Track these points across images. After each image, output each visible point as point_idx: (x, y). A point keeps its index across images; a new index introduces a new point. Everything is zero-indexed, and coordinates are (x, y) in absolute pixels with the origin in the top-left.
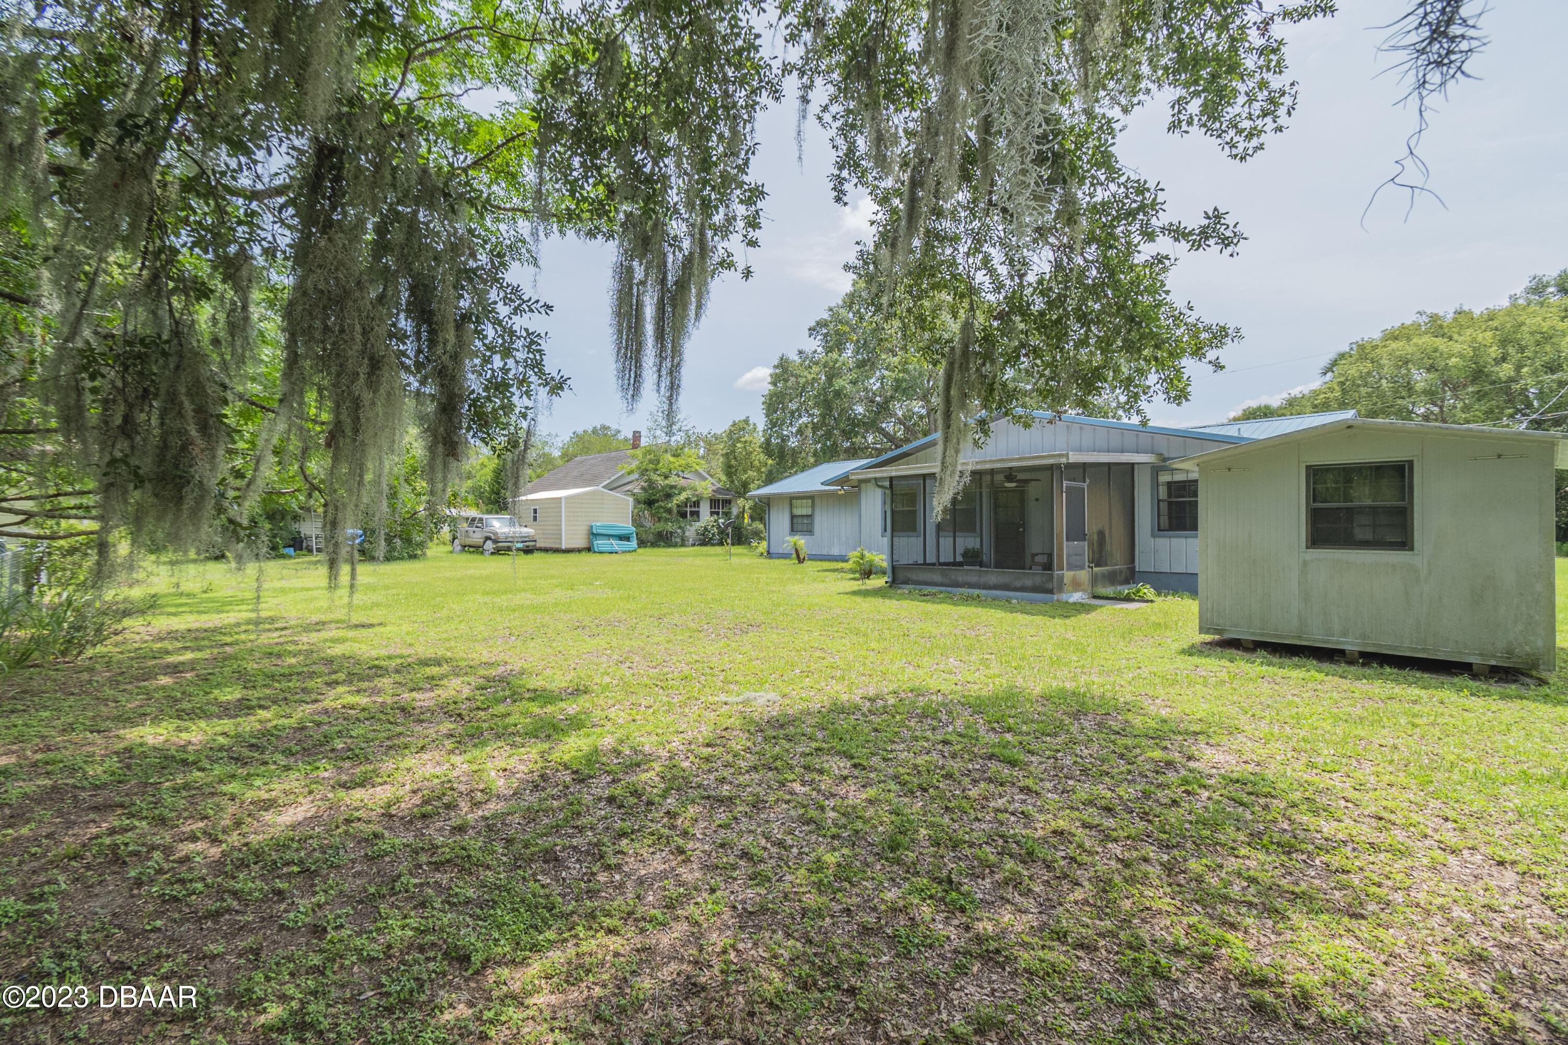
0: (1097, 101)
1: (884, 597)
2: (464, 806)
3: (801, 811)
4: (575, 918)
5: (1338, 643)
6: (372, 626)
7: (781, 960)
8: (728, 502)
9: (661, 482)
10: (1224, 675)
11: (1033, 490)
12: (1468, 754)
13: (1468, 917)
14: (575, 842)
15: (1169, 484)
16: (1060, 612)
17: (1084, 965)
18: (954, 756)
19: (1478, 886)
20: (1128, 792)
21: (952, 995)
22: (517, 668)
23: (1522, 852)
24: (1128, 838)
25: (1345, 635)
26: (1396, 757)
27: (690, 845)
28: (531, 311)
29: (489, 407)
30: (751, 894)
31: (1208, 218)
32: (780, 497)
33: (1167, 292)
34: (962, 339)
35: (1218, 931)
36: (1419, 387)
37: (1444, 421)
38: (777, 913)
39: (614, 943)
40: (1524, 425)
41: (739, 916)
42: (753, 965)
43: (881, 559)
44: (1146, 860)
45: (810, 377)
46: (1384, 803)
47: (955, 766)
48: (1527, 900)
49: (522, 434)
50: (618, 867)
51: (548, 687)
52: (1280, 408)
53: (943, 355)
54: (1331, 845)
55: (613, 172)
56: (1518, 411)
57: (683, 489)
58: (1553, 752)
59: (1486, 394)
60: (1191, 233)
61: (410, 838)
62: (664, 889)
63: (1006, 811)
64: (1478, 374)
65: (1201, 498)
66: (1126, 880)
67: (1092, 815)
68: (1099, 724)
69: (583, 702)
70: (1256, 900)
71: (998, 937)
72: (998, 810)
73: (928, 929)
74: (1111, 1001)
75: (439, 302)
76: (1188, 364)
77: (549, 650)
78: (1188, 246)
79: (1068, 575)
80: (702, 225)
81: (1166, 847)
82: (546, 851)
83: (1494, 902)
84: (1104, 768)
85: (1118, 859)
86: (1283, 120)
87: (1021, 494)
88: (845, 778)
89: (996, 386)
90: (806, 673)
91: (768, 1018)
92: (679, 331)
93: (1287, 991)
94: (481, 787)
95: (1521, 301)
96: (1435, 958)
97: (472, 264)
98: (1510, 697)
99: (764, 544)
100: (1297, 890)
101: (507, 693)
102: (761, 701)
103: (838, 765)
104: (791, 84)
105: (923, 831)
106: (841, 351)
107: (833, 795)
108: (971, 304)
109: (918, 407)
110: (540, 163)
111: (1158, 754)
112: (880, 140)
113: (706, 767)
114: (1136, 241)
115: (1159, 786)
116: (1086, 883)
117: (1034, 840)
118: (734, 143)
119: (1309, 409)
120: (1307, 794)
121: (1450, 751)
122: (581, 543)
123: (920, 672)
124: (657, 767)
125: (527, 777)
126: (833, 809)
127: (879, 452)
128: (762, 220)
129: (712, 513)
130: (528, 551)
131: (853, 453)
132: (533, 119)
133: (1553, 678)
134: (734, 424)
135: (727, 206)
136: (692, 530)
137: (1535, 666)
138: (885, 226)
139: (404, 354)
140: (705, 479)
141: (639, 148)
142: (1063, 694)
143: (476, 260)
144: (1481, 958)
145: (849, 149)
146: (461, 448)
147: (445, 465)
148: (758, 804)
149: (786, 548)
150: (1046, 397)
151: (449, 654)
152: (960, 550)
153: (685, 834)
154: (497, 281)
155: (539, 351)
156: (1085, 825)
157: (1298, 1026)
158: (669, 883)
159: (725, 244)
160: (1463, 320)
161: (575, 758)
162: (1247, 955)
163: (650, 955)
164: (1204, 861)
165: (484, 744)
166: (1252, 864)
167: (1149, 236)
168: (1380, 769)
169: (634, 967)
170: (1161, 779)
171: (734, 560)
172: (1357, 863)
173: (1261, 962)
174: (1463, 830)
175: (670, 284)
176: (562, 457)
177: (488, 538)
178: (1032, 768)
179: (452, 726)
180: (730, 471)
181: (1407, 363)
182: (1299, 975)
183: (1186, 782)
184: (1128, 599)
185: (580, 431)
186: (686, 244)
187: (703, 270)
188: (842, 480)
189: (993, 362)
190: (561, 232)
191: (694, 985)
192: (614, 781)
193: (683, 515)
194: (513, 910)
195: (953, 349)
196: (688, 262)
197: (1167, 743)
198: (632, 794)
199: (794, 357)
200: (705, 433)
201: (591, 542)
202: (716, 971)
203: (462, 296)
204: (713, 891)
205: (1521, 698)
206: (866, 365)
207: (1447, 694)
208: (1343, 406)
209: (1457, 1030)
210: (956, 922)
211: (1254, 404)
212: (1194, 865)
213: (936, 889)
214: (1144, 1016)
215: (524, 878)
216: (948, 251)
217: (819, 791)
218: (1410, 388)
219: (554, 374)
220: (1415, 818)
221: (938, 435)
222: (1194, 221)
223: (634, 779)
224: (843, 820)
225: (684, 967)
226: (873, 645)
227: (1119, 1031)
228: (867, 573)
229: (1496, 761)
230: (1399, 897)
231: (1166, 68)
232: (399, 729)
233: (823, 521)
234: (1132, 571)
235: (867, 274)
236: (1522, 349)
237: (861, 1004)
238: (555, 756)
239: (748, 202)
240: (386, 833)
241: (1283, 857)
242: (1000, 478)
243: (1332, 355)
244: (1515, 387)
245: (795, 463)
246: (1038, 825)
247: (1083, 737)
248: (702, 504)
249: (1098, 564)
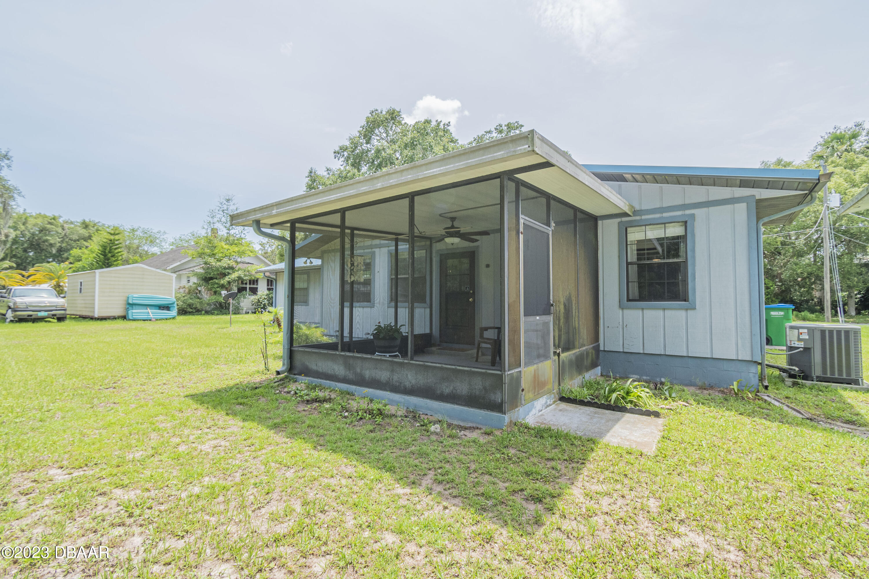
9: (217, 264)
15: (643, 244)
79: (527, 373)
87: (471, 259)
122: (118, 311)
130: (61, 319)
201: (127, 311)
234: (597, 351)
248: (260, 282)
249: (566, 349)
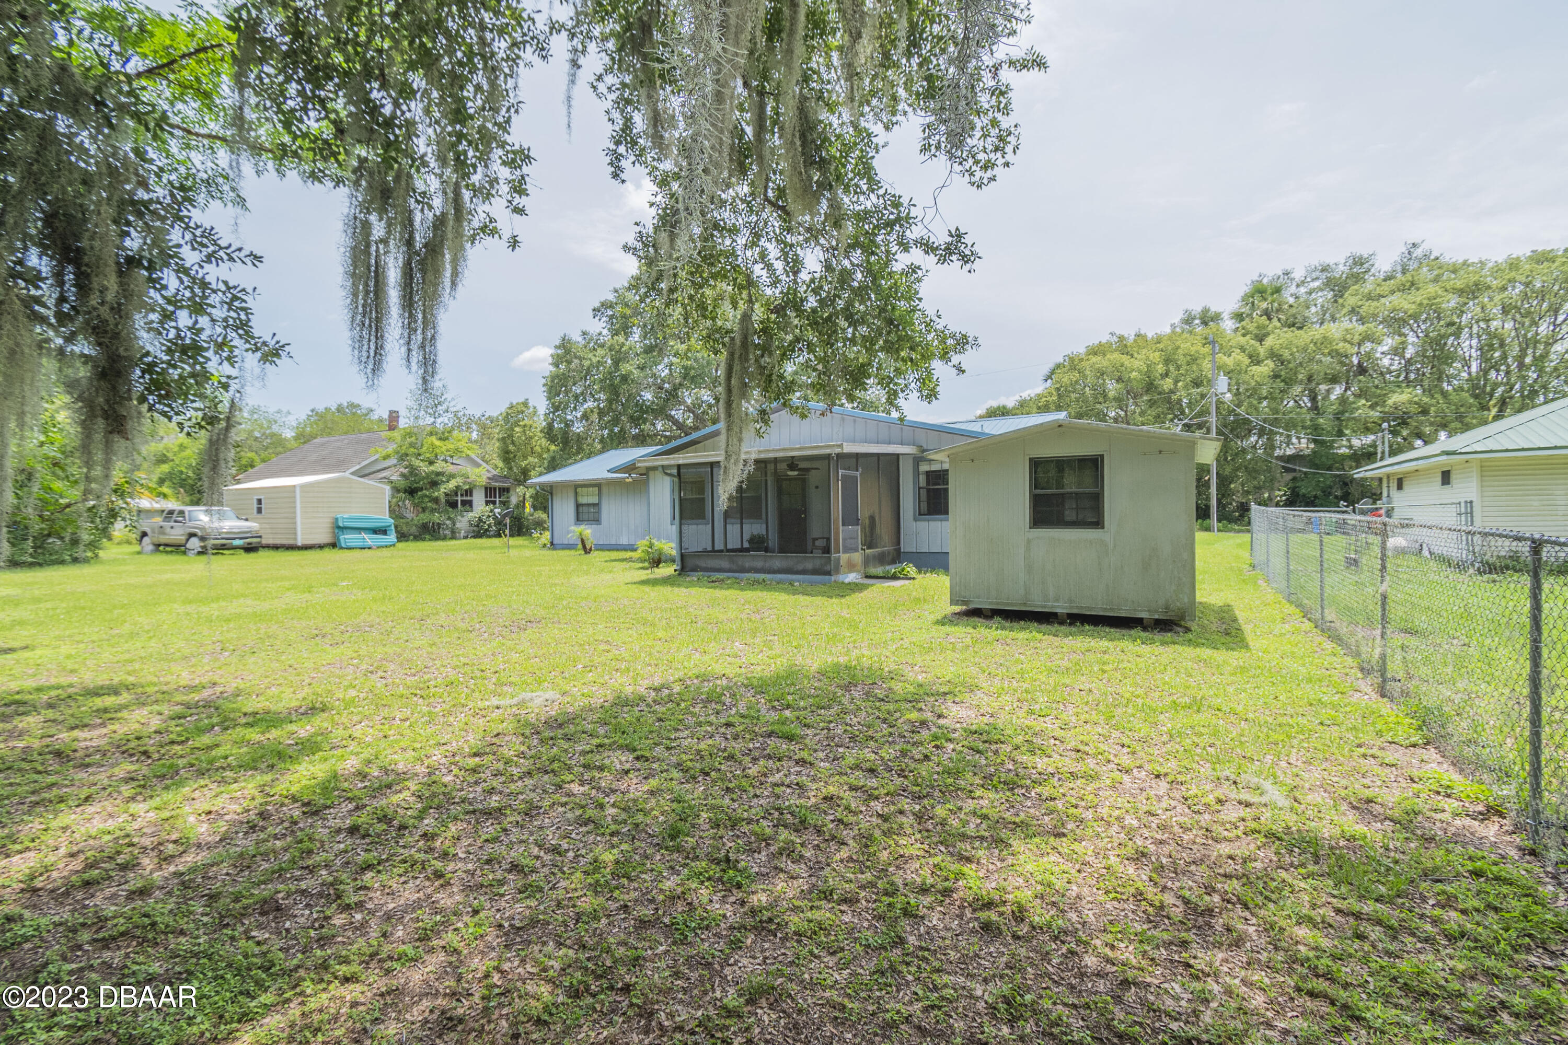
0: (862, 115)
1: (672, 585)
2: (148, 862)
3: (578, 812)
4: (302, 972)
5: (1053, 607)
6: (11, 650)
7: (551, 973)
8: (506, 490)
9: (424, 468)
10: (968, 641)
11: (814, 478)
12: (1140, 692)
13: (1135, 823)
14: (303, 884)
15: (928, 474)
16: (837, 592)
17: (846, 918)
18: (736, 737)
19: (1142, 798)
20: (888, 753)
21: (727, 971)
22: (230, 689)
23: (1171, 766)
24: (887, 794)
25: (1057, 600)
26: (1090, 699)
27: (451, 867)
28: (231, 259)
29: (175, 374)
30: (520, 909)
31: (952, 236)
32: (565, 485)
33: (920, 299)
34: (741, 329)
35: (956, 867)
36: (1111, 394)
37: (1128, 423)
38: (548, 923)
39: (352, 992)
40: (1180, 428)
41: (506, 934)
42: (519, 984)
43: (670, 547)
44: (901, 812)
45: (595, 360)
46: (1082, 738)
47: (736, 747)
48: (1173, 803)
49: (224, 407)
50: (360, 905)
51: (273, 708)
52: (1014, 408)
53: (724, 345)
54: (1043, 778)
55: (341, 106)
56: (1176, 416)
57: (452, 476)
58: (1193, 684)
59: (1155, 402)
60: (937, 248)
61: (65, 914)
62: (418, 920)
63: (783, 784)
64: (1150, 387)
65: (951, 486)
66: (884, 833)
67: (858, 778)
68: (867, 694)
69: (320, 722)
70: (986, 834)
71: (771, 906)
72: (776, 785)
73: (706, 910)
74: (868, 946)
75: (92, 238)
76: (937, 366)
77: (275, 665)
78: (936, 259)
79: (844, 557)
80: (457, 185)
81: (918, 798)
82: (265, 901)
83: (1153, 808)
84: (870, 733)
85: (879, 815)
86: (1010, 157)
87: (803, 482)
88: (627, 772)
89: (774, 377)
90: (589, 668)
91: (534, 1037)
92: (432, 298)
93: (1007, 909)
94: (174, 837)
95: (1178, 330)
96: (1113, 860)
97: (142, 194)
98: (1167, 643)
99: (547, 535)
100: (1017, 820)
101: (215, 720)
102: (538, 701)
103: (620, 760)
104: (560, 45)
105: (704, 815)
106: (627, 335)
107: (614, 791)
108: (750, 295)
109: (706, 396)
110: (240, 84)
111: (914, 716)
112: (657, 120)
113: (472, 779)
114: (894, 250)
115: (914, 744)
116: (851, 842)
117: (807, 808)
118: (494, 98)
119: (1035, 410)
120: (1027, 737)
121: (1126, 690)
122: (324, 537)
123: (706, 658)
124: (413, 786)
125: (241, 817)
126: (613, 805)
127: (669, 439)
128: (529, 187)
129: (487, 503)
130: (250, 549)
131: (642, 440)
132: (229, 28)
133: (1194, 627)
134: (511, 407)
135: (486, 166)
136: (463, 522)
137: (1183, 618)
138: (664, 209)
139: (38, 300)
140: (478, 465)
141: (376, 85)
142: (837, 668)
143: (148, 190)
144: (1143, 855)
145: (625, 124)
146: (130, 425)
147: (108, 446)
148: (531, 811)
149: (572, 538)
150: (818, 391)
151: (131, 679)
152: (746, 536)
153: (445, 855)
154: (181, 219)
155: (244, 309)
156: (853, 788)
157: (1016, 937)
158: (424, 914)
159: (486, 207)
160: (1140, 342)
161: (307, 787)
162: (978, 883)
163: (397, 996)
164: (948, 806)
165: (180, 784)
166: (984, 803)
167: (905, 247)
168: (1079, 710)
169: (377, 1014)
170: (916, 737)
171: (513, 552)
172: (1061, 791)
173: (988, 888)
174: (1134, 753)
175: (418, 246)
176: (296, 438)
177: (192, 535)
178: (807, 741)
179: (132, 768)
180: (507, 456)
181: (1102, 374)
182: (1017, 893)
183: (936, 738)
184: (894, 577)
185: (321, 408)
186: (437, 202)
187: (459, 234)
188: (629, 468)
189: (771, 354)
190: (278, 171)
191: (450, 1019)
192: (357, 808)
193: (453, 505)
194: (215, 978)
195: (732, 339)
196: (440, 222)
197: (921, 705)
198: (380, 820)
199: (577, 337)
200: (478, 414)
201: (336, 537)
202: (476, 999)
203: (128, 234)
204: (476, 912)
205: (1174, 643)
206: (653, 350)
207: (1126, 644)
208: (1059, 408)
209: (1126, 916)
210: (732, 899)
211: (994, 404)
212: (940, 811)
213: (715, 871)
214: (895, 954)
215: (233, 938)
216: (728, 242)
217: (599, 789)
218: (1104, 395)
219: (267, 338)
220: (1102, 747)
221: (721, 425)
222: (941, 238)
223: (384, 802)
224: (624, 816)
225: (439, 1001)
226: (660, 635)
227: (874, 973)
228: (656, 562)
229: (1157, 695)
230: (1089, 814)
231: (918, 94)
232: (51, 779)
233: (611, 510)
234: (898, 551)
235: (646, 257)
236: (1178, 368)
237: (634, 1001)
238: (281, 788)
239: (510, 164)
240: (27, 914)
241: (1008, 794)
242: (783, 466)
243: (1051, 365)
244: (1174, 397)
245: (580, 450)
246: (811, 794)
247: (852, 707)
248: (475, 493)
249: (870, 547)
